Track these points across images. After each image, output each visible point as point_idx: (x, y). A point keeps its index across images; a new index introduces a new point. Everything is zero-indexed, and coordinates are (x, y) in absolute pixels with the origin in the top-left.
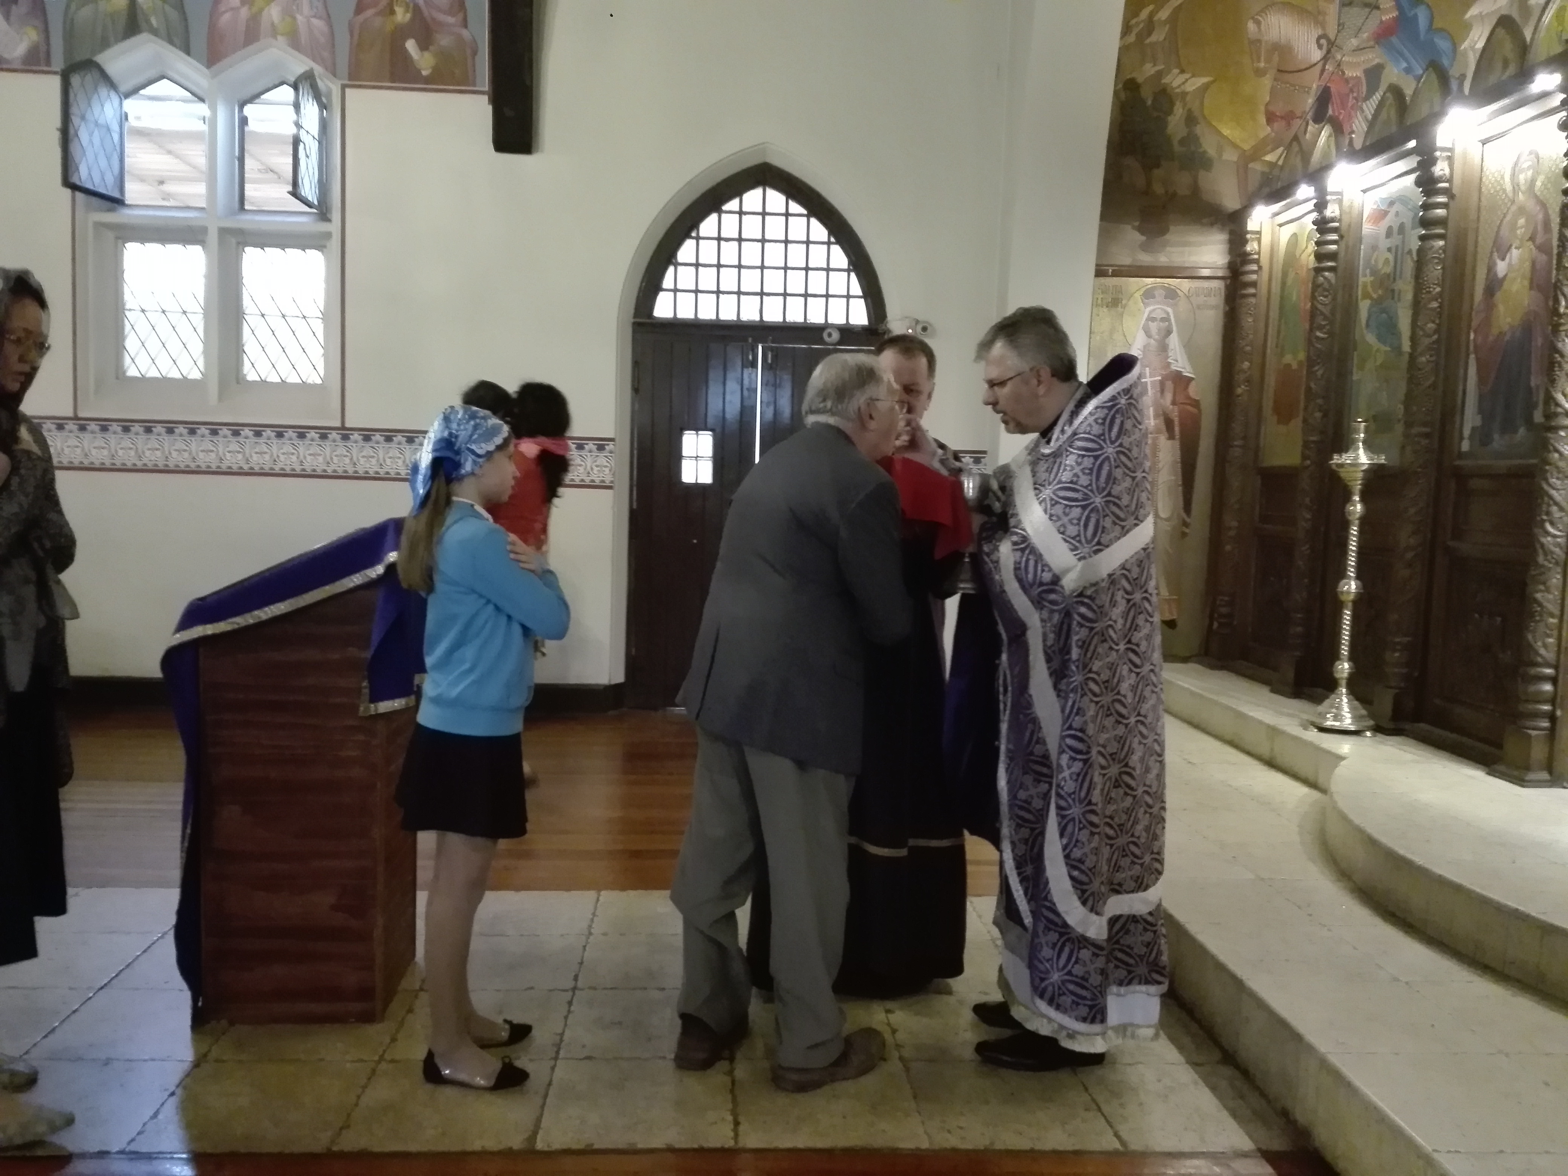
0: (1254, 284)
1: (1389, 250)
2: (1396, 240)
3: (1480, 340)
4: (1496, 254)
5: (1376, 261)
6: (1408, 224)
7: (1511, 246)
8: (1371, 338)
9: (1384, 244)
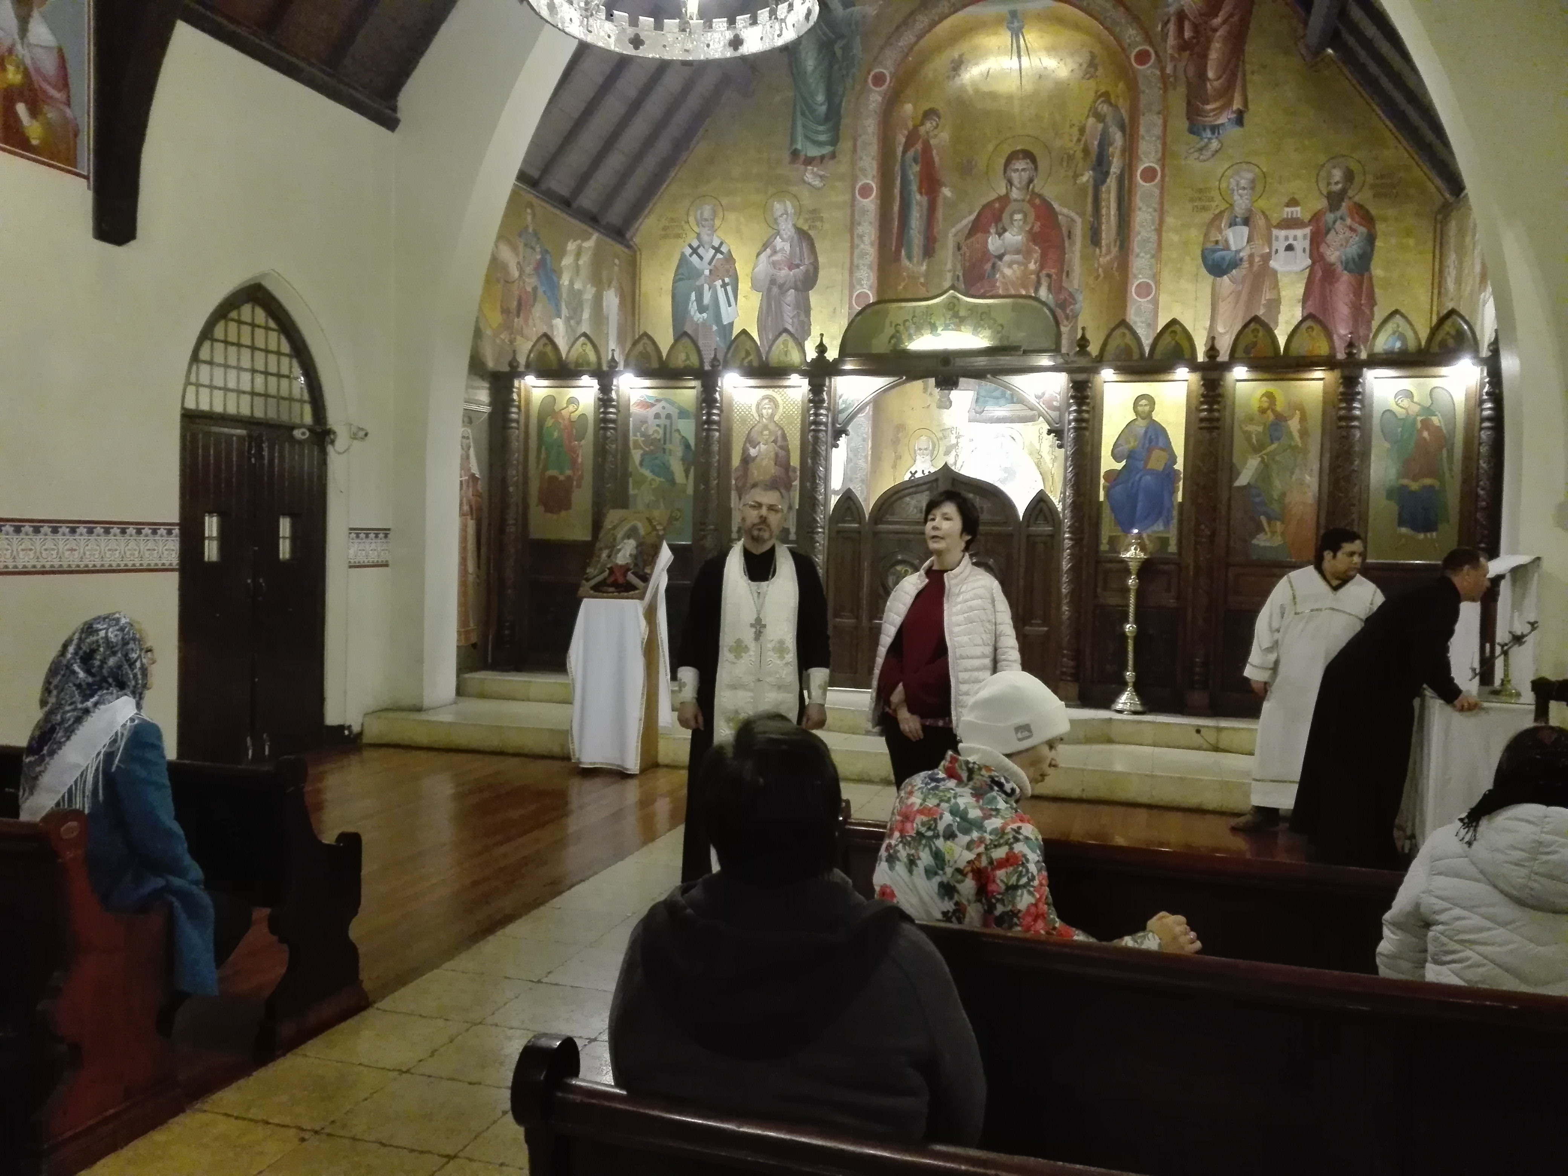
0: (517, 421)
1: (658, 426)
2: (663, 421)
3: (740, 485)
4: (748, 445)
5: (646, 429)
6: (675, 416)
7: (759, 443)
8: (647, 473)
9: (651, 420)
